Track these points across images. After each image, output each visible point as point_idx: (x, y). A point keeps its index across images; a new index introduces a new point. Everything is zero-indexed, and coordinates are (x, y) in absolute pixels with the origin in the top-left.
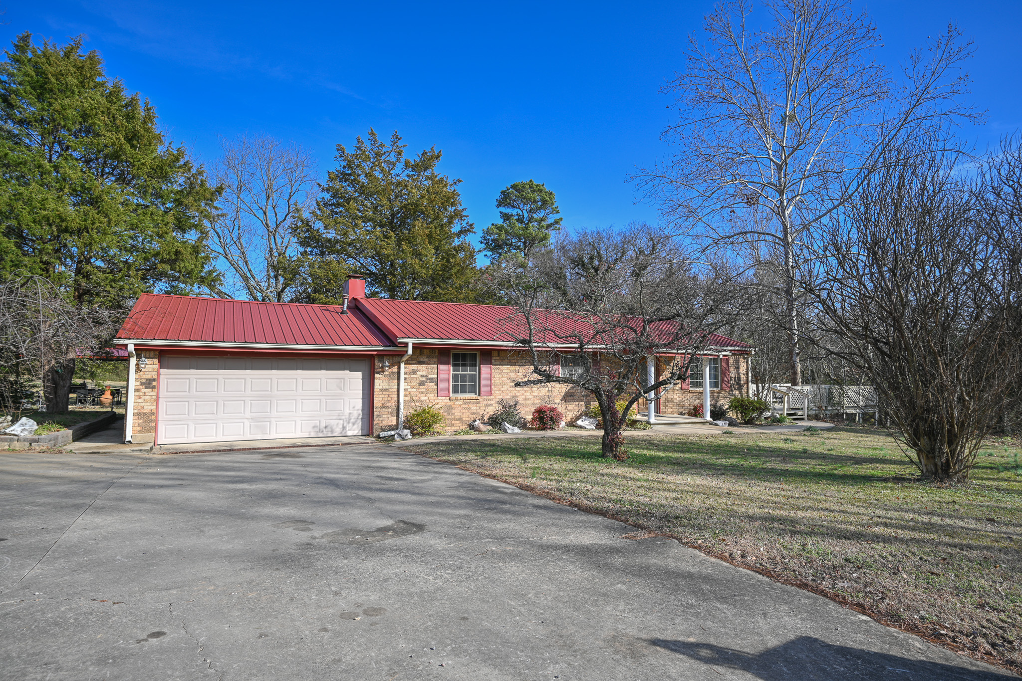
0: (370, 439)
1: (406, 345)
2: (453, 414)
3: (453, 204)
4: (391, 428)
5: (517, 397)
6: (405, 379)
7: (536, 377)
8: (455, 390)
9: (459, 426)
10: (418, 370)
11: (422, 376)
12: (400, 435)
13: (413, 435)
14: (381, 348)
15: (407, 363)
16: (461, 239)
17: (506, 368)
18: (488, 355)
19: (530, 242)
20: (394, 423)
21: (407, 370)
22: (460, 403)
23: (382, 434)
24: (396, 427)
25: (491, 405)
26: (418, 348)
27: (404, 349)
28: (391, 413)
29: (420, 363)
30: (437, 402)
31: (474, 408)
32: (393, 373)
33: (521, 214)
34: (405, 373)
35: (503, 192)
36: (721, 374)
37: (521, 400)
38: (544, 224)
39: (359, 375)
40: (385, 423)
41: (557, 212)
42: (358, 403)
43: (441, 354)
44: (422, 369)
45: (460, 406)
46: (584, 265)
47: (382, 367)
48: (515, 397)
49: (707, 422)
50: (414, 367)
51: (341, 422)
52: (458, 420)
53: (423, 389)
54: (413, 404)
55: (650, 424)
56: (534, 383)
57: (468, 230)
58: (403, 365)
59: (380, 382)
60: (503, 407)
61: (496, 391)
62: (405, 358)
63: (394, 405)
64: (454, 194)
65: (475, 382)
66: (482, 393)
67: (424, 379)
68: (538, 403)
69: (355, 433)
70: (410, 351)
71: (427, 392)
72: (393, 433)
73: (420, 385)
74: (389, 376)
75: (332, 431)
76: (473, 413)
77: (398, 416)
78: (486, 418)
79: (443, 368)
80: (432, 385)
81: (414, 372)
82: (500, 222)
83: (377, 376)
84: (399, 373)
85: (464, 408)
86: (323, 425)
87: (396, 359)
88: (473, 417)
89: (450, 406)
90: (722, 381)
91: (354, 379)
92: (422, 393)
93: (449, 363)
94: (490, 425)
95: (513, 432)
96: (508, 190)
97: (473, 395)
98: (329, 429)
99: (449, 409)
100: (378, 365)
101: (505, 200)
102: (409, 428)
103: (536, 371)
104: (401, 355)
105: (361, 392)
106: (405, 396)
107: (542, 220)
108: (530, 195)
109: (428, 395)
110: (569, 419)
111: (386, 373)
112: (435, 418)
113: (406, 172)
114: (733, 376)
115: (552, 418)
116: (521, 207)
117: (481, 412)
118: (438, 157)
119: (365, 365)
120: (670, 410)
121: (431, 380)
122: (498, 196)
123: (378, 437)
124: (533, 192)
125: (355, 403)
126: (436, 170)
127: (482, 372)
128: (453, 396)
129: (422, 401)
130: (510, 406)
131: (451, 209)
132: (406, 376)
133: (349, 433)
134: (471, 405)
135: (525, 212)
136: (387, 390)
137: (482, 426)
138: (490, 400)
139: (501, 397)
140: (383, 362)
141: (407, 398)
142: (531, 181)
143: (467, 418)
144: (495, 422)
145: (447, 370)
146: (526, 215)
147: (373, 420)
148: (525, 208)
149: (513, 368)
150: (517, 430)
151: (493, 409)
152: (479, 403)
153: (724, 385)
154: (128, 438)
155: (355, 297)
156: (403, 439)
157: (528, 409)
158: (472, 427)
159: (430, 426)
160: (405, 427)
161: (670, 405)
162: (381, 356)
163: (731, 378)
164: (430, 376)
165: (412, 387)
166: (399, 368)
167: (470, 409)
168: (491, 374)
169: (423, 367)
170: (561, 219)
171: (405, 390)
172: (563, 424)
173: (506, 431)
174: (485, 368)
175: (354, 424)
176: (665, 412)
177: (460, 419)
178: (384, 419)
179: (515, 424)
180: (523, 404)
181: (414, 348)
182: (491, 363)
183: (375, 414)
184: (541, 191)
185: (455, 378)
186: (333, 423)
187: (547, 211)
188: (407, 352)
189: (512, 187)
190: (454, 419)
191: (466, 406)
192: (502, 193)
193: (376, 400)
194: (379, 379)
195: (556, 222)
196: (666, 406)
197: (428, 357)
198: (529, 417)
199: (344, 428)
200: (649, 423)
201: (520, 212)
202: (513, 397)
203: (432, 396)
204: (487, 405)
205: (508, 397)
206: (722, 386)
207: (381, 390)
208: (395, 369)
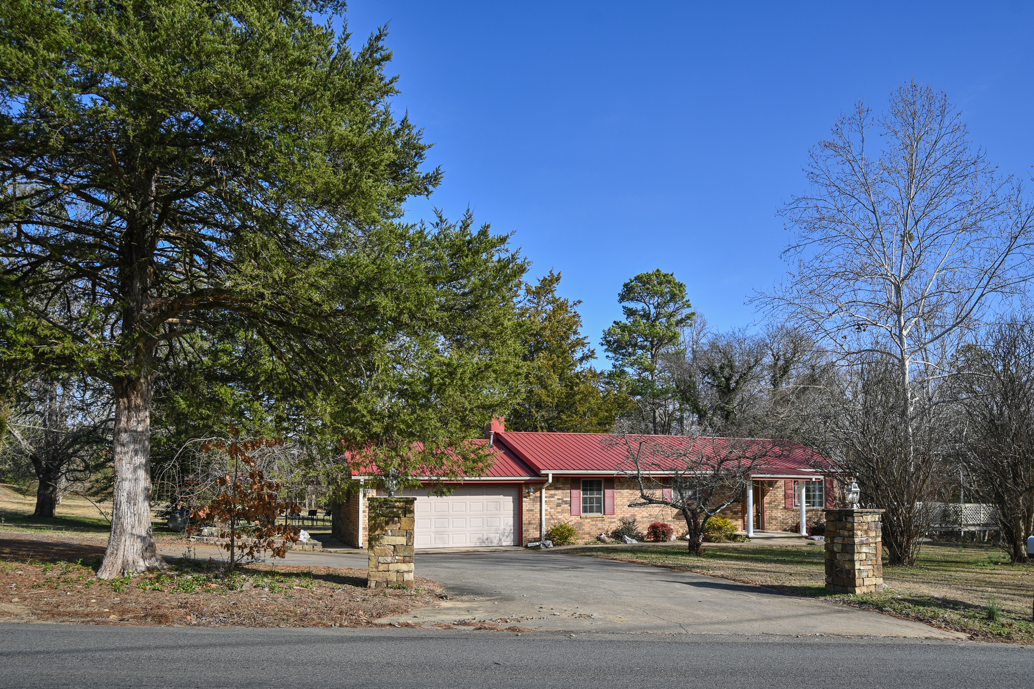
0: (521, 548)
1: (547, 475)
2: (583, 529)
3: (575, 333)
4: (535, 540)
5: (635, 515)
6: (546, 501)
7: (643, 501)
8: (585, 511)
9: (587, 539)
10: (555, 495)
11: (559, 499)
12: (544, 545)
13: (554, 545)
14: (528, 478)
15: (547, 489)
16: (583, 366)
17: (626, 492)
18: (611, 482)
19: (657, 342)
20: (538, 536)
21: (547, 495)
22: (589, 520)
23: (530, 545)
24: (540, 539)
25: (614, 522)
26: (555, 477)
27: (546, 479)
28: (536, 528)
29: (557, 489)
30: (569, 519)
31: (600, 525)
32: (536, 497)
33: (647, 308)
34: (546, 497)
35: (626, 285)
36: (826, 494)
37: (638, 518)
38: (673, 320)
39: (510, 499)
40: (531, 536)
41: (689, 306)
42: (510, 521)
43: (573, 482)
44: (558, 493)
45: (589, 523)
46: (714, 374)
47: (528, 493)
48: (634, 515)
49: (802, 537)
50: (552, 492)
51: (498, 535)
52: (587, 534)
53: (559, 509)
54: (552, 521)
55: (749, 538)
56: (641, 505)
57: (590, 356)
58: (544, 491)
59: (527, 504)
60: (624, 523)
61: (618, 511)
62: (546, 485)
63: (538, 522)
64: (576, 315)
65: (601, 504)
66: (607, 512)
67: (560, 501)
68: (653, 520)
69: (508, 544)
70: (550, 480)
71: (563, 512)
72: (537, 544)
73: (557, 506)
74: (533, 500)
75: (491, 542)
76: (599, 529)
77: (541, 531)
78: (610, 533)
79: (575, 492)
80: (567, 506)
81: (552, 496)
82: (624, 319)
83: (524, 499)
84: (541, 497)
85: (592, 525)
86: (485, 537)
87: (539, 486)
88: (599, 532)
89: (581, 523)
90: (827, 500)
91: (507, 502)
92: (559, 512)
93: (580, 489)
94: (613, 538)
95: (631, 542)
96: (631, 282)
97: (599, 514)
98: (489, 540)
99: (580, 525)
100: (525, 491)
101: (628, 293)
102: (550, 540)
103: (643, 496)
104: (542, 483)
105: (512, 512)
106: (546, 515)
107: (671, 315)
108: (658, 288)
109: (564, 514)
110: (680, 534)
111: (531, 497)
112: (570, 532)
113: (528, 298)
114: (837, 495)
115: (663, 532)
116: (647, 300)
117: (606, 528)
118: (558, 279)
119: (515, 491)
120: (774, 527)
121: (566, 502)
122: (620, 289)
123: (526, 547)
124: (660, 284)
125: (507, 520)
126: (557, 295)
127: (606, 495)
128: (583, 515)
129: (559, 519)
130: (629, 523)
131: (573, 337)
132: (547, 499)
133: (504, 544)
134: (597, 523)
135: (651, 307)
136: (532, 510)
137: (606, 539)
138: (613, 518)
139: (622, 516)
140: (529, 488)
141: (547, 517)
142: (658, 270)
143: (596, 533)
144: (617, 535)
145: (578, 495)
146: (653, 311)
147: (522, 534)
148: (651, 302)
149: (631, 492)
150: (634, 542)
151: (615, 525)
152: (604, 520)
153: (828, 504)
154: (360, 545)
155: (497, 431)
156: (547, 547)
157: (645, 526)
158: (599, 539)
159: (566, 538)
160: (546, 539)
161: (774, 522)
162: (527, 484)
163: (835, 498)
164: (565, 499)
165: (551, 508)
166: (541, 493)
167: (597, 525)
168: (613, 497)
169: (559, 492)
170: (693, 314)
171: (546, 510)
172: (673, 537)
173: (626, 542)
174: (608, 492)
175: (507, 537)
176: (769, 529)
177: (589, 534)
178: (532, 533)
179: (633, 537)
180: (640, 522)
181: (553, 478)
182: (613, 488)
183: (524, 529)
184: (669, 282)
185: (585, 500)
186: (492, 536)
187: (677, 306)
188: (548, 480)
189: (636, 278)
190: (584, 534)
191: (594, 523)
192: (624, 286)
193: (524, 518)
194: (526, 502)
195: (688, 317)
196: (770, 523)
197: (563, 484)
198: (645, 532)
199: (500, 540)
200: (747, 537)
201: (645, 306)
202: (632, 515)
203: (567, 515)
204: (611, 522)
205: (628, 516)
206: (826, 505)
207: (528, 510)
208: (538, 494)
